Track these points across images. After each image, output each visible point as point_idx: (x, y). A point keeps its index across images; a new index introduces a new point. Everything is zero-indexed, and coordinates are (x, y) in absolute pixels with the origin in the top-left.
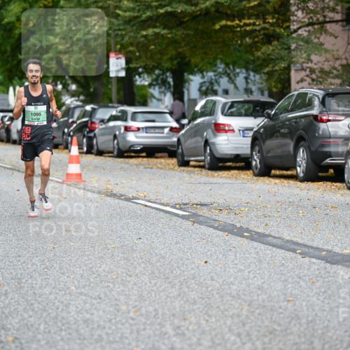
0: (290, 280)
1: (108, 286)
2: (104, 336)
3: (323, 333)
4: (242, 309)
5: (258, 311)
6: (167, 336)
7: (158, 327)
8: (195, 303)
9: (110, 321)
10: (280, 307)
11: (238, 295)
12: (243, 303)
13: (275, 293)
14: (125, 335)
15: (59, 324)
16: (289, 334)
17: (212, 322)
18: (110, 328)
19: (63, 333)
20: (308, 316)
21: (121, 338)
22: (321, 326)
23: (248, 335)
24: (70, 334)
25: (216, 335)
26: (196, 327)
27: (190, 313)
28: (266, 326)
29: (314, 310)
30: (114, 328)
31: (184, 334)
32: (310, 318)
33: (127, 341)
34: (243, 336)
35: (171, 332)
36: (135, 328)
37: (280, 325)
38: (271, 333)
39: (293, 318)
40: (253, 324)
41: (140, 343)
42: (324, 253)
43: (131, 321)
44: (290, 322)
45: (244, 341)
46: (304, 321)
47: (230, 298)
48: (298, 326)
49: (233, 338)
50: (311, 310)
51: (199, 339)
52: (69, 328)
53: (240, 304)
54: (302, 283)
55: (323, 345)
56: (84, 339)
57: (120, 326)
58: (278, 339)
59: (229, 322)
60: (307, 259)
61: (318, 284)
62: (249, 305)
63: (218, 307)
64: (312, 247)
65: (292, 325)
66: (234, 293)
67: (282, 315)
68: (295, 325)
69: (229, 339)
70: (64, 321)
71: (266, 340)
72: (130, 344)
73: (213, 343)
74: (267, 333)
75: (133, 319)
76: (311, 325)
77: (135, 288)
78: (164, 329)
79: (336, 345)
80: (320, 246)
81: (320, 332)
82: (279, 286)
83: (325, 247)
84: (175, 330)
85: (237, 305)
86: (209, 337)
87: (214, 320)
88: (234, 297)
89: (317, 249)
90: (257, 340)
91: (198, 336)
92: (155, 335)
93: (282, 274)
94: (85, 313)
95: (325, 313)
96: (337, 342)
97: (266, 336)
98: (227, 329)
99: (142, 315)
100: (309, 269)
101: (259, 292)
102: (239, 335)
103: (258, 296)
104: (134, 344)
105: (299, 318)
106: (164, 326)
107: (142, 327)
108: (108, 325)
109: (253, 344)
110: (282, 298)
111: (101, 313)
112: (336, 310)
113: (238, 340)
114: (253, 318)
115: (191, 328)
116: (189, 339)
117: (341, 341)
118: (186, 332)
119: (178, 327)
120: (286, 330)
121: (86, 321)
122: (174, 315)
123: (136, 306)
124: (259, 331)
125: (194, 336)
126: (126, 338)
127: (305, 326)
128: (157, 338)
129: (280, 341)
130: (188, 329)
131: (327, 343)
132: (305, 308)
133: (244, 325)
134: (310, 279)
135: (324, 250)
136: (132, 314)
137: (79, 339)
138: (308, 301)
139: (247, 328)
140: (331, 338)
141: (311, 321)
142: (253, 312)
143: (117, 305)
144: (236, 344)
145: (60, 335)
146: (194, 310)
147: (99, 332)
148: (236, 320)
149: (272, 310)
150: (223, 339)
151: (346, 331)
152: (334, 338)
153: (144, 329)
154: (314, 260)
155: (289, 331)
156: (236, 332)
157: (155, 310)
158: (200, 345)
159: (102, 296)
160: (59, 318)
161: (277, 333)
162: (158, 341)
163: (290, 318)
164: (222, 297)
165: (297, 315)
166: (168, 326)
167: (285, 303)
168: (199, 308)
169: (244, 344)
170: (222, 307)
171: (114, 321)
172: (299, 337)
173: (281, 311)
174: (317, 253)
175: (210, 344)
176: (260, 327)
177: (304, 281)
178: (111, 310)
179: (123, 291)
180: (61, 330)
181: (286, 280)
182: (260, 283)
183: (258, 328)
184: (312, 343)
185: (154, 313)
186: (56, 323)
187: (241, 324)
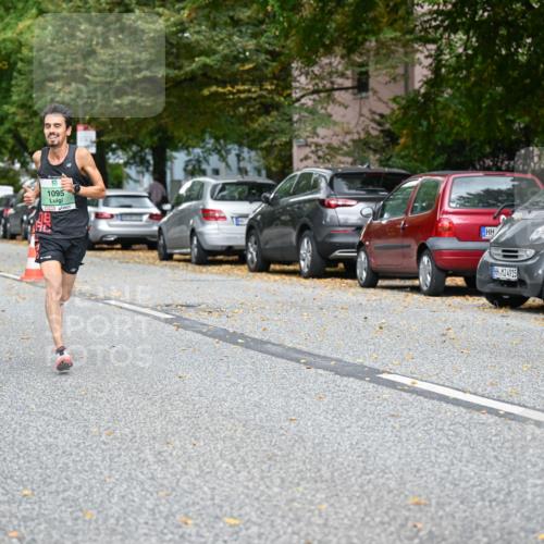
0: (292, 396)
1: (75, 404)
2: (71, 465)
3: (333, 458)
4: (235, 431)
5: (254, 433)
6: (146, 463)
7: (135, 453)
8: (179, 423)
9: (78, 445)
10: (281, 428)
11: (231, 414)
12: (237, 423)
13: (276, 411)
14: (95, 463)
15: (17, 450)
16: (292, 460)
17: (200, 447)
18: (78, 454)
19: (22, 461)
20: (314, 439)
21: (91, 465)
22: (330, 450)
23: (244, 461)
24: (29, 462)
25: (205, 462)
26: (180, 453)
27: (173, 435)
28: (265, 451)
29: (321, 431)
30: (82, 454)
31: (166, 461)
32: (317, 441)
33: (98, 470)
34: (236, 463)
35: (151, 459)
36: (107, 454)
37: (281, 450)
38: (269, 459)
39: (296, 441)
40: (249, 448)
41: (113, 472)
42: (333, 363)
43: (103, 446)
44: (293, 445)
45: (238, 469)
46: (309, 444)
47: (221, 418)
48: (302, 449)
49: (224, 465)
50: (317, 430)
51: (184, 467)
52: (29, 455)
53: (234, 424)
54: (307, 399)
55: (332, 473)
56: (47, 468)
57: (89, 452)
58: (279, 466)
59: (219, 447)
60: (313, 370)
61: (326, 401)
62: (244, 426)
63: (207, 428)
64: (319, 356)
65: (296, 449)
66: (226, 411)
67: (283, 437)
68: (299, 449)
69: (220, 466)
70: (22, 447)
71: (265, 467)
72: (101, 473)
73: (202, 471)
74: (265, 459)
75: (105, 443)
76: (318, 448)
77: (108, 405)
78: (142, 455)
79: (348, 472)
80: (328, 355)
81: (328, 456)
82: (280, 402)
83: (334, 356)
84: (156, 457)
85: (230, 425)
86: (197, 465)
87: (202, 444)
88: (226, 416)
89: (325, 358)
90: (254, 468)
91: (183, 463)
92: (132, 463)
93: (283, 388)
94: (48, 438)
95: (335, 435)
96: (349, 469)
97: (265, 463)
98: (218, 454)
99: (115, 438)
100: (315, 382)
101: (256, 410)
102: (232, 462)
103: (255, 414)
104: (106, 473)
105: (303, 441)
106: (142, 452)
107: (116, 453)
108: (75, 451)
109: (249, 472)
110: (283, 416)
111: (67, 436)
112: (347, 430)
113: (231, 467)
114: (249, 441)
115: (174, 453)
116: (173, 466)
117: (353, 468)
118: (169, 459)
119: (159, 453)
120: (288, 456)
121: (48, 446)
122: (154, 438)
123: (109, 428)
124: (256, 457)
125: (179, 463)
126: (97, 466)
127: (311, 450)
128: (134, 466)
129: (281, 469)
130: (171, 454)
131: (336, 470)
132: (310, 429)
133: (238, 449)
134: (316, 394)
135: (332, 359)
136: (103, 438)
137: (41, 468)
138: (315, 420)
139: (242, 453)
140: (342, 464)
141: (318, 444)
142: (249, 434)
143: (86, 426)
144: (228, 472)
145: (17, 464)
146: (177, 432)
147: (64, 459)
148: (228, 444)
149: (271, 431)
150: (213, 465)
151: (359, 457)
152: (346, 464)
153: (119, 455)
154: (320, 371)
155: (291, 457)
156: (229, 457)
157: (132, 432)
158: (186, 474)
159: (69, 416)
160: (17, 443)
161: (278, 458)
162: (135, 470)
163: (293, 441)
164: (211, 416)
165: (301, 437)
166: (148, 451)
167: (287, 423)
168: (184, 430)
169: (239, 472)
170: (212, 429)
171: (82, 446)
172: (304, 463)
173: (282, 432)
174: (324, 363)
175: (198, 473)
176: (256, 451)
177: (310, 395)
178: (80, 432)
179: (93, 410)
180: (19, 457)
181: (288, 396)
182: (257, 399)
183: (255, 454)
184: (319, 470)
185: (130, 436)
186: (12, 448)
187: (234, 449)
